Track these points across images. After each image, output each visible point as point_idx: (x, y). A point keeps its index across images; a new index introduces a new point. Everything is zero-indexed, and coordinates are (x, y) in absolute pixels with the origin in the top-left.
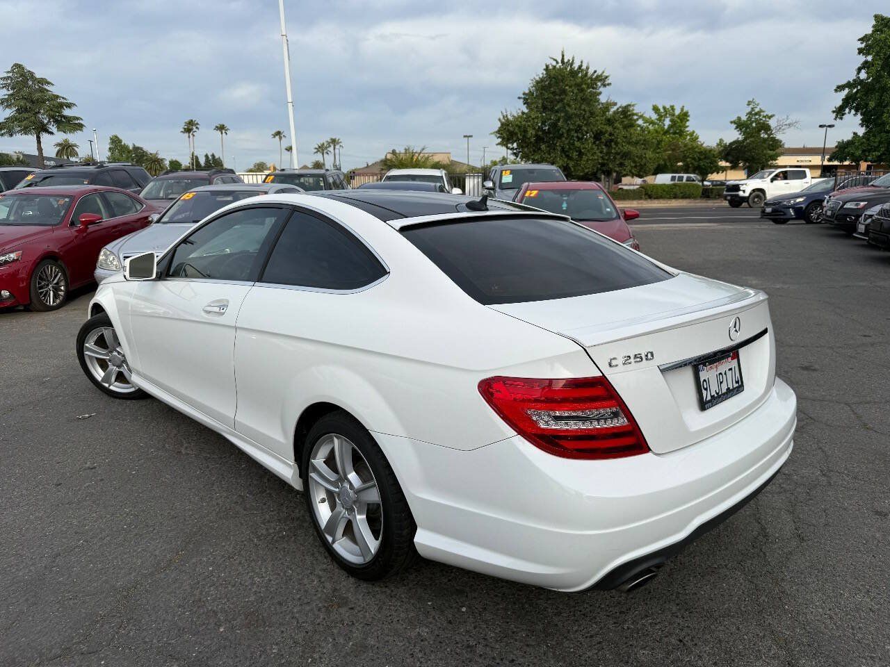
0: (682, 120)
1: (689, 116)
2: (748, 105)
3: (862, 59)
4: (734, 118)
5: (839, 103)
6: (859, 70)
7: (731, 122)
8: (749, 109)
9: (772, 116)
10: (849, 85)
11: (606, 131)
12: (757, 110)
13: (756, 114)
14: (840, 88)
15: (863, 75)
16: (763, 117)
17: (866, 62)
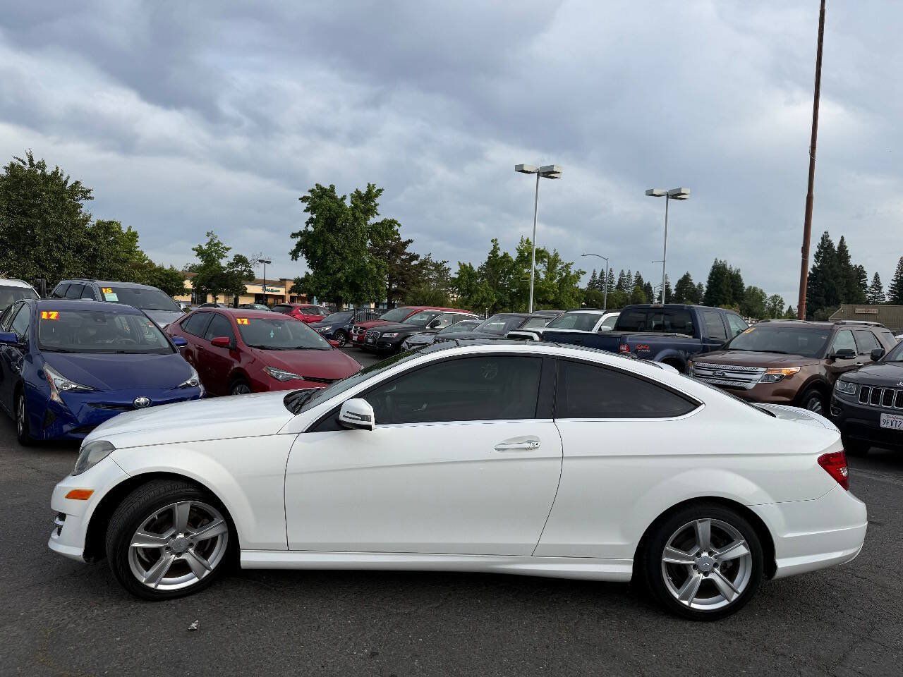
0: (131, 240)
1: (138, 237)
2: (208, 236)
3: (309, 215)
4: (196, 246)
5: (294, 248)
6: (308, 223)
7: (193, 249)
8: (208, 240)
9: (229, 249)
10: (300, 234)
11: (90, 246)
12: (216, 242)
13: (215, 245)
14: (294, 235)
15: (311, 228)
16: (222, 248)
17: (312, 218)
